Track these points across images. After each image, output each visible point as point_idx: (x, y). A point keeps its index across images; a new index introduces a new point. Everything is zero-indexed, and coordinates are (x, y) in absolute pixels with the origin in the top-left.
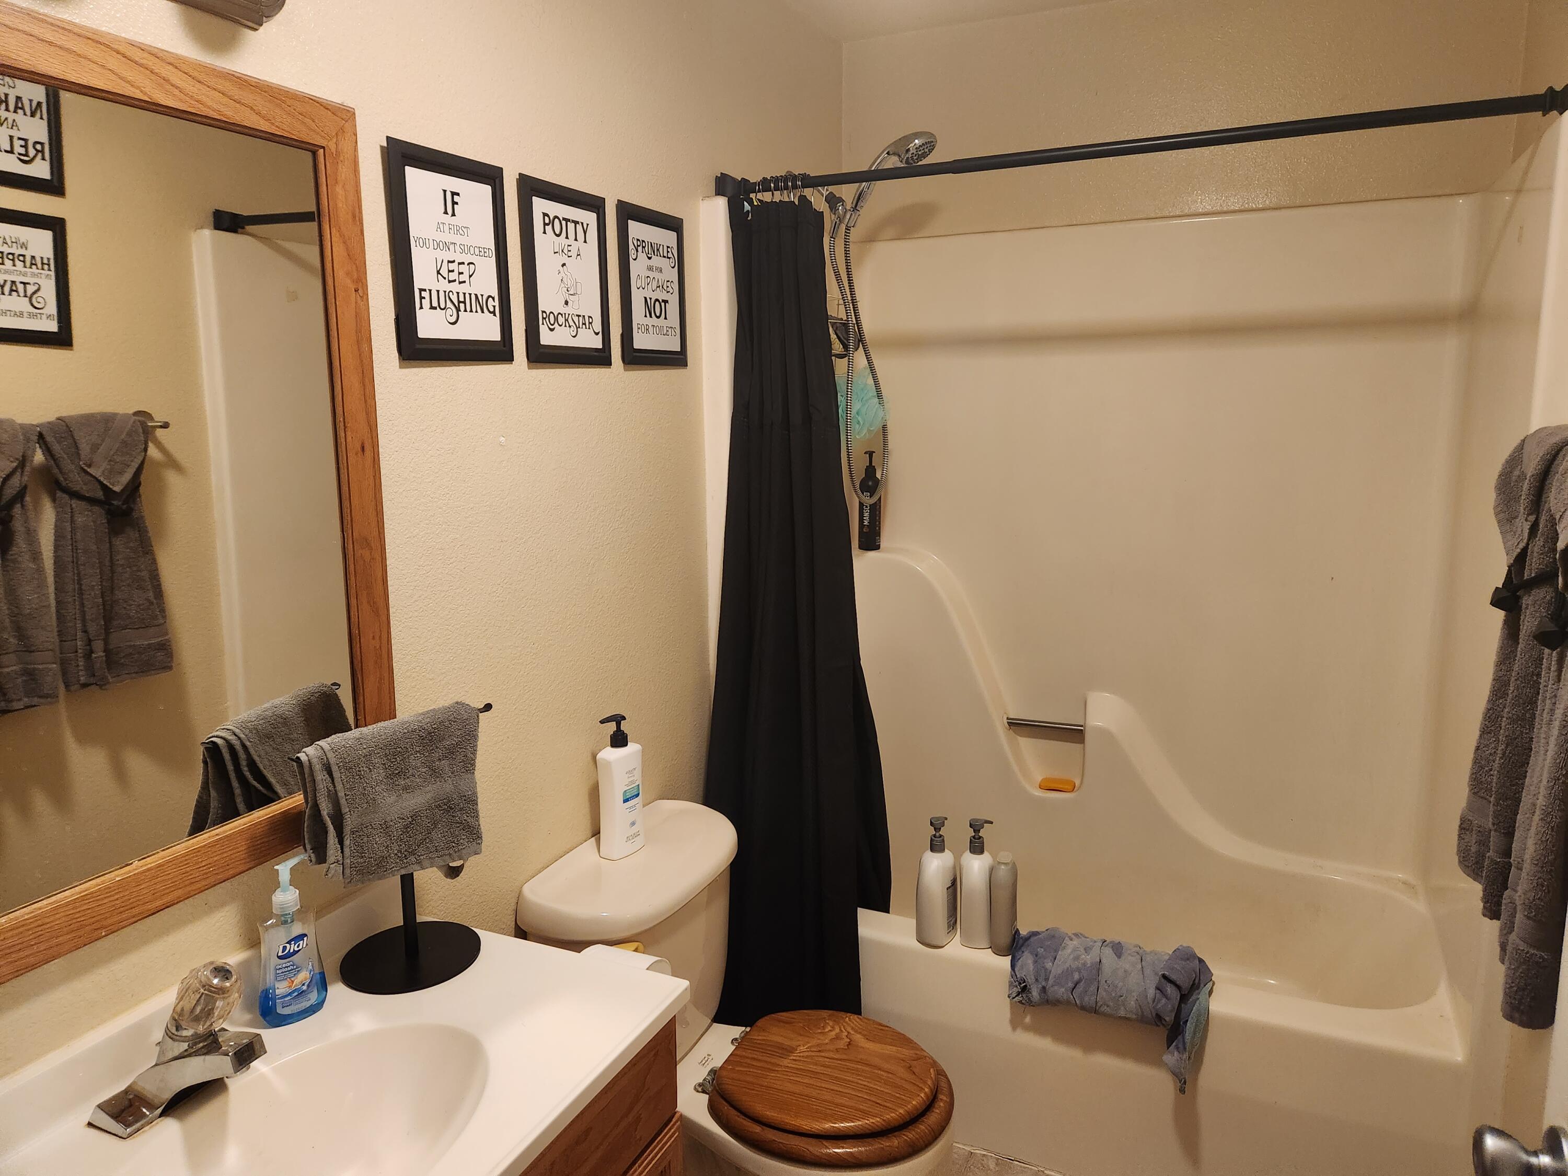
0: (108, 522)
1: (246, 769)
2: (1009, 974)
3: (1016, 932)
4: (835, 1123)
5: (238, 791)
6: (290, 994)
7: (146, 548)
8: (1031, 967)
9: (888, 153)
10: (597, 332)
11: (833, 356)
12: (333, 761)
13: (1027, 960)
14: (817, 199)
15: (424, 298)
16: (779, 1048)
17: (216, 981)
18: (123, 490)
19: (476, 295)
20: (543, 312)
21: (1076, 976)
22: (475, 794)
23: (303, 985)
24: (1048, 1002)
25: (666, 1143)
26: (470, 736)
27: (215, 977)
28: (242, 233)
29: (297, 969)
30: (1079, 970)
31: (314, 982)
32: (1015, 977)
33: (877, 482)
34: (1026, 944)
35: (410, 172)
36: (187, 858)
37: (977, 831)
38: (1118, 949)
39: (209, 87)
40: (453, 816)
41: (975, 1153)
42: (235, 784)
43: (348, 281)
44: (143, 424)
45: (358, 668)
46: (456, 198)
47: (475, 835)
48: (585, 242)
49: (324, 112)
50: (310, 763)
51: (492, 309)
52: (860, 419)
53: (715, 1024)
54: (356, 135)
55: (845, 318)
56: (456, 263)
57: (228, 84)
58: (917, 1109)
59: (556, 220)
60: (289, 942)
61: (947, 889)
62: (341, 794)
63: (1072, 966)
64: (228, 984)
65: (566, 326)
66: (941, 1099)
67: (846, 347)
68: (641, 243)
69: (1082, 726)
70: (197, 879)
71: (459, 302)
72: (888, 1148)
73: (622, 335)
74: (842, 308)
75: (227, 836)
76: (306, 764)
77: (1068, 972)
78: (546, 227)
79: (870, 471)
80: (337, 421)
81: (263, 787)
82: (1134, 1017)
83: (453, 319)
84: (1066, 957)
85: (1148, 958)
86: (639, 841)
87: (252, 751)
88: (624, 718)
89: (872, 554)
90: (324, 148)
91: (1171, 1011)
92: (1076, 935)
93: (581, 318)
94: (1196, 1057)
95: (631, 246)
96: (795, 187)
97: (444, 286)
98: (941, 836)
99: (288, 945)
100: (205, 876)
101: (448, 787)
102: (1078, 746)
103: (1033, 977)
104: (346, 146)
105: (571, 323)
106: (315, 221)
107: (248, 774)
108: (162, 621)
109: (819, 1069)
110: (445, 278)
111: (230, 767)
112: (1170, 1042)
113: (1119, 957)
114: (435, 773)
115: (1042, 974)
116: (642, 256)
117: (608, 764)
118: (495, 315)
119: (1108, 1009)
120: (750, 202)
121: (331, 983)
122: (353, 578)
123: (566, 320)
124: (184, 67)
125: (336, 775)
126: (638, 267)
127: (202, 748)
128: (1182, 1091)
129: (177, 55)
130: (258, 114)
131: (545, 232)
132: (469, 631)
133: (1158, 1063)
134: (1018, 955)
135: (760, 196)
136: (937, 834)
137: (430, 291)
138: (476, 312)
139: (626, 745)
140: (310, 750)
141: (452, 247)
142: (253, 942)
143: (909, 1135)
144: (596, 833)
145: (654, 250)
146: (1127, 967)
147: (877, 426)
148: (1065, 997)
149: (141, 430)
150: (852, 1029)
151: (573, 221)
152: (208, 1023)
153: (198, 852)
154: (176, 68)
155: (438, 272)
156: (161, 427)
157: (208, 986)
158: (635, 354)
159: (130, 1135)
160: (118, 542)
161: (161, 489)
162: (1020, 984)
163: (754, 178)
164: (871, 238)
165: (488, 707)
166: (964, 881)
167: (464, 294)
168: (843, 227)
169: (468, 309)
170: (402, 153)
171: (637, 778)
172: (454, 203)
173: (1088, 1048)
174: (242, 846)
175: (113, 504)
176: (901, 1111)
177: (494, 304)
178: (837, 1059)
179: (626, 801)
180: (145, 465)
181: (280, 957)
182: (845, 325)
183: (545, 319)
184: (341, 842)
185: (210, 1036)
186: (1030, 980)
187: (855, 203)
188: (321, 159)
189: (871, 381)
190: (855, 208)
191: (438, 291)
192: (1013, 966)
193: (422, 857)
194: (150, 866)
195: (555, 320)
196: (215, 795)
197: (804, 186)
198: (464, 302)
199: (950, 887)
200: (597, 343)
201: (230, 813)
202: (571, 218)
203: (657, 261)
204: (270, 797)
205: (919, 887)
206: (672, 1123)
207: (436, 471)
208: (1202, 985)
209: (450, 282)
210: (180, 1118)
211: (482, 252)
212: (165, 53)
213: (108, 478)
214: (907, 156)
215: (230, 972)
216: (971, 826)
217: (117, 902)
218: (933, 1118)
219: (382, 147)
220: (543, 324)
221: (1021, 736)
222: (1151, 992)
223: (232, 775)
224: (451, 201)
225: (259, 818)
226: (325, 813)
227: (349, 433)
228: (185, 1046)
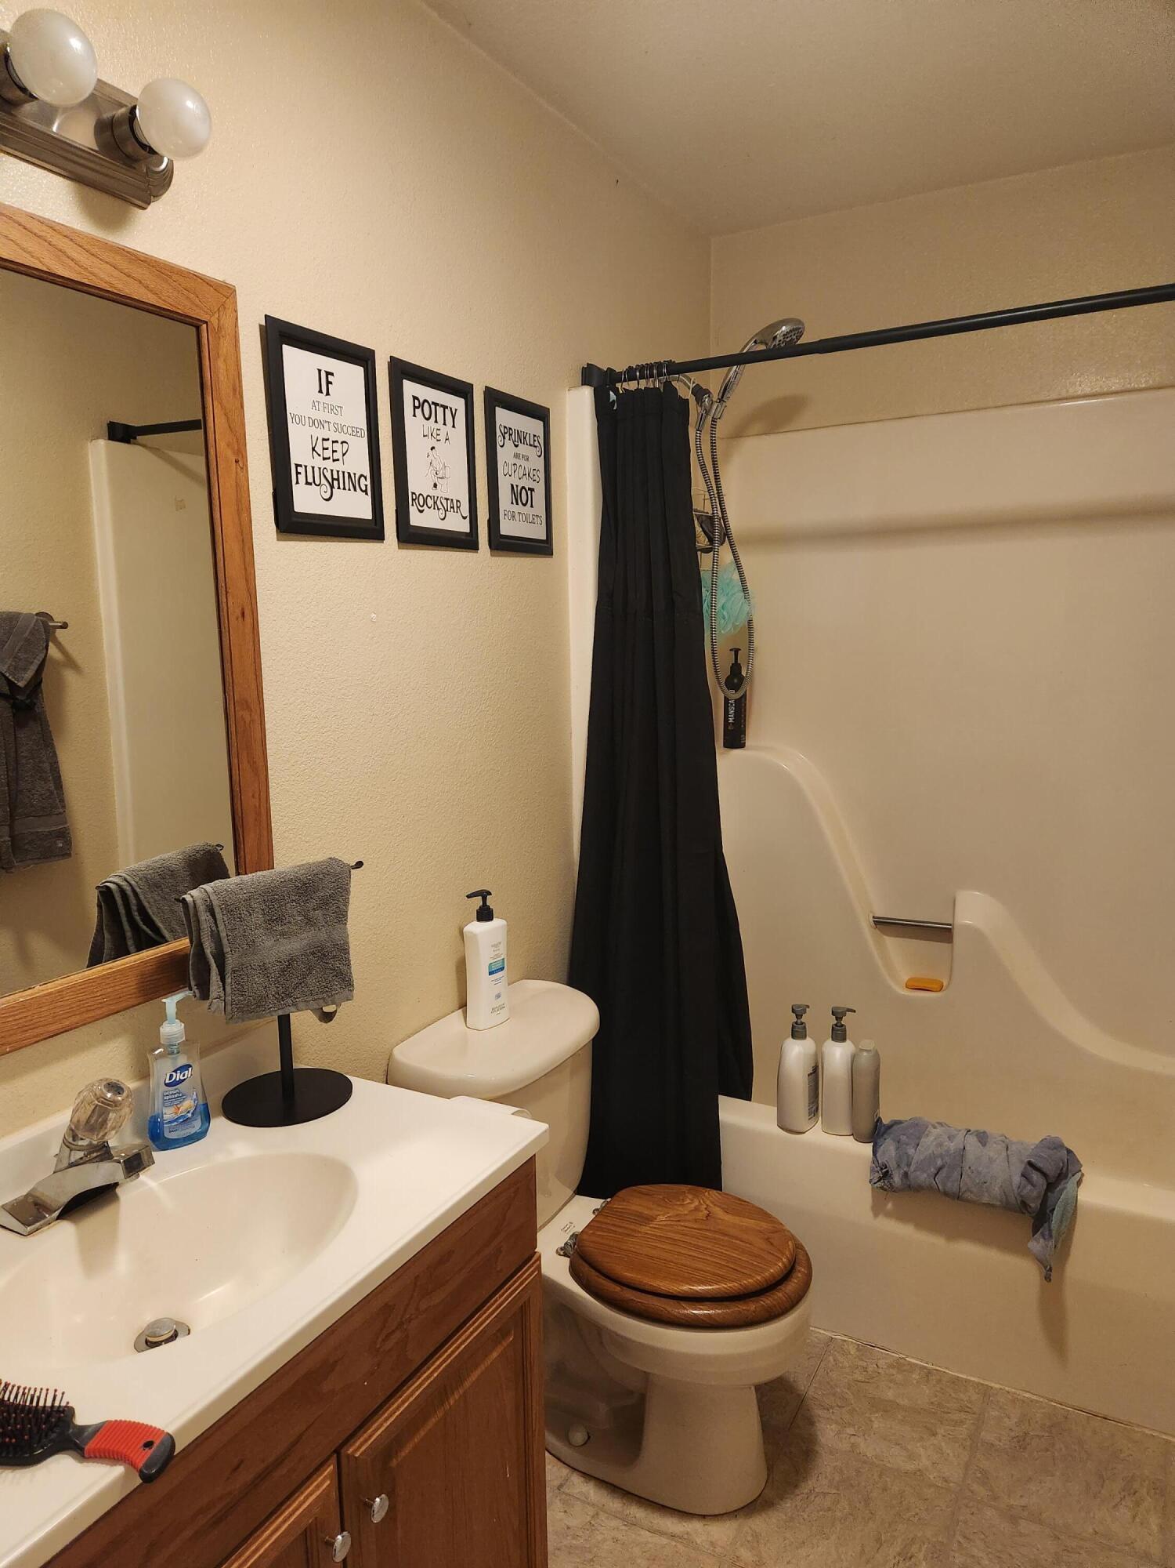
0: (14, 715)
1: (136, 913)
2: (871, 1160)
3: (878, 1121)
4: (693, 1286)
5: (129, 934)
6: (176, 1120)
7: (47, 743)
8: (893, 1153)
9: (755, 342)
10: (464, 515)
11: (699, 550)
12: (215, 903)
13: (889, 1148)
14: (683, 388)
15: (300, 473)
16: (639, 1216)
17: (109, 1095)
18: (26, 686)
19: (349, 474)
20: (413, 493)
21: (939, 1163)
22: (347, 943)
23: (189, 1112)
24: (911, 1188)
25: (526, 1279)
26: (341, 891)
27: (109, 1091)
28: (135, 444)
29: (182, 1097)
30: (941, 1156)
31: (198, 1110)
32: (876, 1163)
33: (741, 679)
34: (889, 1131)
35: (288, 351)
36: (83, 987)
37: (839, 1019)
38: (983, 1138)
39: (101, 260)
40: (327, 963)
41: (836, 1339)
42: (126, 927)
43: (229, 453)
44: (45, 624)
45: (239, 824)
46: (330, 378)
47: (346, 982)
48: (454, 426)
49: (206, 287)
50: (195, 904)
51: (364, 489)
52: (725, 613)
53: (577, 1196)
54: (236, 311)
55: (710, 512)
56: (330, 442)
57: (118, 258)
58: (774, 1277)
59: (426, 404)
60: (175, 1071)
61: (809, 1075)
62: (223, 934)
63: (935, 1152)
64: (120, 1098)
65: (434, 509)
66: (799, 1271)
67: (711, 541)
68: (508, 431)
69: (950, 925)
70: (92, 1008)
71: (333, 479)
72: (746, 1312)
73: (489, 521)
74: (708, 502)
75: (119, 971)
76: (191, 905)
77: (932, 1158)
78: (416, 410)
79: (736, 668)
80: (219, 586)
81: (151, 931)
82: (998, 1203)
83: (327, 496)
84: (929, 1144)
85: (1013, 1148)
86: (504, 1014)
87: (142, 897)
88: (489, 893)
89: (736, 753)
90: (206, 323)
91: (1037, 1197)
92: (940, 1124)
93: (449, 502)
94: (1063, 1245)
95: (498, 433)
96: (660, 374)
97: (318, 462)
98: (802, 1023)
99: (174, 1074)
100: (100, 1006)
101: (322, 936)
102: (945, 946)
103: (895, 1163)
104: (227, 322)
105: (440, 506)
106: (201, 428)
107: (138, 918)
108: (61, 811)
109: (678, 1237)
110: (319, 455)
111: (122, 911)
112: (1035, 1230)
113: (984, 1145)
114: (309, 922)
115: (903, 1159)
116: (509, 444)
117: (474, 936)
118: (367, 494)
119: (972, 1196)
120: (616, 391)
121: (214, 1117)
122: (234, 737)
123: (435, 503)
124: (79, 240)
125: (219, 916)
126: (505, 453)
127: (96, 893)
128: (1048, 1278)
129: (73, 229)
130: (147, 287)
131: (414, 415)
132: (342, 799)
133: (1024, 1252)
134: (880, 1142)
135: (625, 385)
136: (799, 1022)
137: (306, 467)
138: (349, 490)
139: (492, 919)
140: (194, 892)
141: (326, 425)
142: (144, 1074)
143: (767, 1301)
144: (463, 1005)
145: (520, 438)
146: (992, 1154)
147: (742, 621)
148: (927, 1183)
149: (43, 630)
150: (712, 1203)
151: (442, 406)
152: (101, 1134)
153: (94, 982)
154: (71, 240)
155: (313, 449)
156: (61, 627)
157: (101, 1098)
158: (502, 540)
159: (30, 1233)
160: (22, 735)
161: (60, 686)
162: (882, 1169)
163: (620, 367)
164: (739, 434)
165: (359, 864)
166: (825, 1067)
167: (338, 472)
168: (710, 418)
169: (342, 486)
170: (280, 332)
171: (502, 951)
172: (328, 383)
173: (952, 1235)
174: (132, 982)
175: (17, 699)
176: (759, 1278)
177: (366, 483)
178: (695, 1229)
179: (491, 973)
180: (46, 664)
181: (167, 1085)
182: (711, 519)
183: (415, 500)
184: (223, 980)
185: (103, 1147)
186: (892, 1165)
187: (721, 395)
188: (205, 334)
189: (736, 576)
190: (721, 400)
191: (313, 468)
192: (875, 1152)
193: (298, 1000)
194: (50, 991)
195: (424, 502)
196: (109, 937)
197: (669, 373)
198: (338, 480)
199: (811, 1074)
200: (464, 527)
201: (121, 951)
202: (441, 403)
203: (523, 449)
204: (158, 939)
205: (780, 1073)
206: (531, 1263)
207: (312, 642)
208: (1070, 1175)
209: (324, 459)
210: (74, 1221)
211: (355, 432)
212: (62, 227)
213: (14, 675)
214: (774, 343)
215: (122, 1089)
216: (833, 1013)
217: (21, 1021)
218: (791, 1287)
219: (260, 326)
220: (413, 505)
221: (887, 935)
222: (1017, 1179)
223: (124, 919)
224: (325, 381)
225: (148, 957)
226: (208, 951)
227: (230, 599)
228: (81, 1154)
